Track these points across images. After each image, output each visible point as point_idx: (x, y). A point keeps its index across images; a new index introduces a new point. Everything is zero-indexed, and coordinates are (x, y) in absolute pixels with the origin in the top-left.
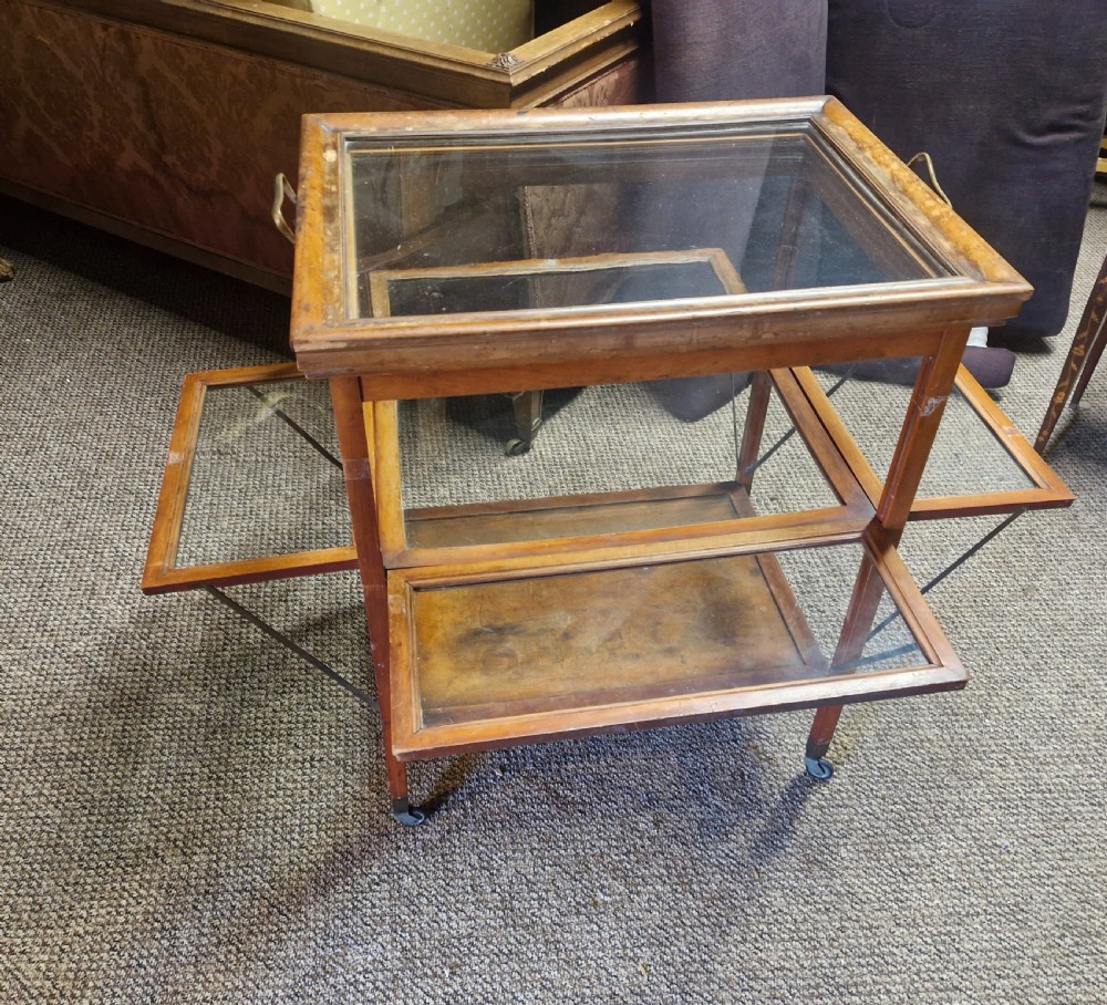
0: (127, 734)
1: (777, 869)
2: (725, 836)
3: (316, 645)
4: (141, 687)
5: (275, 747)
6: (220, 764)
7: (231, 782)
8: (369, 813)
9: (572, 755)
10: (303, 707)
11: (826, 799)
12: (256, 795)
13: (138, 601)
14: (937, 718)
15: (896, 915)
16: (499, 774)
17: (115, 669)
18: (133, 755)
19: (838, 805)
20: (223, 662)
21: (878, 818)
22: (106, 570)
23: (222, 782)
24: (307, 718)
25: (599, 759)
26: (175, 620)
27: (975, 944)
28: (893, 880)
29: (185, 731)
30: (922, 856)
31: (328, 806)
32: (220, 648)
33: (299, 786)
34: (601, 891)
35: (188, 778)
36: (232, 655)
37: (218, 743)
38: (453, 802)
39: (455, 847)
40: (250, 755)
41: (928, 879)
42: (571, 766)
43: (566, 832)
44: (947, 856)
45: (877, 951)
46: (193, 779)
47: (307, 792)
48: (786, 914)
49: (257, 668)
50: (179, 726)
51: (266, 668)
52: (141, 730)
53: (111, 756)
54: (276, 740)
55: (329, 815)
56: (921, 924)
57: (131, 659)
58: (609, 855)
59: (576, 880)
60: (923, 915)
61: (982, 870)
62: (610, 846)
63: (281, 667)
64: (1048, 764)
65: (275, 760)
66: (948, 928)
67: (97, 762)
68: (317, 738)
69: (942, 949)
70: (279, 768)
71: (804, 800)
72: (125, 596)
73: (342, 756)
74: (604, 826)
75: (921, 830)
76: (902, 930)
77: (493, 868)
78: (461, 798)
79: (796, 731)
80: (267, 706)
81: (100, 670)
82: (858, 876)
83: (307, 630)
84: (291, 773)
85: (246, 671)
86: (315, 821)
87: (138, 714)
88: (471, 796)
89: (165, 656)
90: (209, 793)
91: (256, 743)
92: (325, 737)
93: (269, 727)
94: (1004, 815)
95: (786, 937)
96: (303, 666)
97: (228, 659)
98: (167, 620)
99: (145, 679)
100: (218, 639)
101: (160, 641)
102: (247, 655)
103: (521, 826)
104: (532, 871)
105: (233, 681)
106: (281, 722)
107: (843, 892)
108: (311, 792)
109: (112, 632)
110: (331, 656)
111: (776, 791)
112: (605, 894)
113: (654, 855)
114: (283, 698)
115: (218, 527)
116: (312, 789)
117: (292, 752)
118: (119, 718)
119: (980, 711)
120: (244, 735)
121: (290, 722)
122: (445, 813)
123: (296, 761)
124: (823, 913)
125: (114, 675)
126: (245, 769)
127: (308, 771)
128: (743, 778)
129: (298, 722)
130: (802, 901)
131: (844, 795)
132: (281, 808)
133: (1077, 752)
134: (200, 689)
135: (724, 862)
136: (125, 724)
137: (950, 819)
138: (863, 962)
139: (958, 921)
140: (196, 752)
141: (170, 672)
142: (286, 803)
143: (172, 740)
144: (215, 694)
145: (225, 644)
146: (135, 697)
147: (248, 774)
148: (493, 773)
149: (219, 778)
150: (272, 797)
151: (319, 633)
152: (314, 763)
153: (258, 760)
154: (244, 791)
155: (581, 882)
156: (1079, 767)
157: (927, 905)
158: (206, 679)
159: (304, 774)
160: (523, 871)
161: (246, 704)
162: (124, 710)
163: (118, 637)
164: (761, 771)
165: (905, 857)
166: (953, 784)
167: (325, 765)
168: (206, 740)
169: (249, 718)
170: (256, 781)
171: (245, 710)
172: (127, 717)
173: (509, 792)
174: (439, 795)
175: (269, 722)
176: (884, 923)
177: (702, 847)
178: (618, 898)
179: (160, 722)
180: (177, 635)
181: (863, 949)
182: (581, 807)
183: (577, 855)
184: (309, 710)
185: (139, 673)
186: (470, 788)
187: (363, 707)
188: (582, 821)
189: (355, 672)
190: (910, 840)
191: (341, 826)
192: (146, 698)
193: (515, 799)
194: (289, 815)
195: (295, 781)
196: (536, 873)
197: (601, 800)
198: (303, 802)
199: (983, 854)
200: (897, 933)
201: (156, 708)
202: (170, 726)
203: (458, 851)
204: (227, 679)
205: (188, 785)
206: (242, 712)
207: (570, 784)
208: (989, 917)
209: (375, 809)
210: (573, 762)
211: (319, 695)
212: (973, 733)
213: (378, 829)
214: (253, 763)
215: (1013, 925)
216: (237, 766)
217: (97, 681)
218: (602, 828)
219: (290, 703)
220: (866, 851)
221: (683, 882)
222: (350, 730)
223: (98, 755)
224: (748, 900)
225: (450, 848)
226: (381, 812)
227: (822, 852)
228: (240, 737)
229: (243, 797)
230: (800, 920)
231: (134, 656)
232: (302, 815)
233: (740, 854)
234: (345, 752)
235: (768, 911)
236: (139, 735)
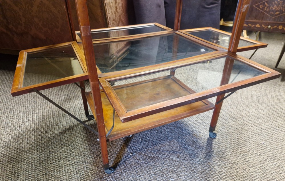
0: (14, 168)
1: (214, 161)
2: (197, 157)
3: (69, 134)
4: (17, 155)
5: (63, 162)
6: (46, 170)
7: (50, 174)
8: (96, 173)
9: (149, 146)
10: (69, 150)
11: (217, 142)
12: (59, 176)
13: (13, 133)
14: (232, 120)
15: (248, 165)
16: (131, 154)
17: (8, 151)
18: (16, 173)
19: (221, 143)
20: (42, 143)
21: (231, 144)
22: (3, 128)
23: (47, 175)
24: (70, 152)
25: (156, 145)
26: (25, 136)
27: (270, 167)
28: (243, 157)
29: (33, 163)
30: (246, 150)
31: (83, 174)
32: (40, 140)
33: (72, 171)
34: (170, 178)
35: (35, 176)
36: (44, 141)
37: (44, 165)
38: (120, 165)
39: (125, 176)
40: (55, 165)
41: (251, 155)
42: (150, 149)
43: (155, 165)
44: (252, 148)
45: (248, 175)
46: (38, 176)
47: (75, 172)
48: (221, 172)
49: (53, 143)
50: (31, 162)
51: (55, 143)
52: (18, 166)
53: (9, 175)
54: (62, 160)
55: (84, 177)
56: (255, 165)
57: (13, 148)
58: (169, 168)
59: (163, 177)
60: (254, 163)
61: (261, 150)
62: (168, 166)
63: (60, 141)
64: (261, 124)
65: (63, 165)
66: (262, 165)
67: (5, 178)
68: (75, 157)
69: (263, 170)
70: (65, 167)
71: (212, 144)
72: (9, 133)
73: (84, 160)
74: (165, 161)
75: (242, 144)
76: (251, 168)
77: (138, 179)
78: (122, 163)
79: (202, 129)
80: (58, 152)
81: (3, 153)
82: (234, 158)
83: (66, 131)
84: (69, 168)
85: (50, 144)
86: (80, 179)
87: (17, 162)
88: (125, 162)
89: (24, 145)
90: (43, 179)
91: (56, 162)
92: (77, 156)
93: (59, 157)
94: (258, 136)
95: (224, 177)
96: (67, 140)
97: (43, 142)
98: (23, 136)
99: (18, 152)
100: (39, 138)
101: (21, 142)
102: (49, 140)
103: (142, 166)
104: (149, 178)
105: (46, 148)
106: (63, 155)
107: (233, 163)
108: (76, 172)
109: (6, 142)
110: (74, 136)
111: (204, 143)
112: (172, 179)
113: (181, 165)
114: (62, 149)
115: (35, 113)
116: (77, 171)
117: (68, 162)
118: (11, 164)
119: (241, 117)
120: (52, 161)
121: (66, 155)
122: (119, 168)
123: (70, 164)
124: (230, 169)
125: (8, 153)
126: (54, 170)
127: (74, 166)
128: (195, 142)
129: (68, 154)
130: (224, 168)
131: (221, 140)
132: (68, 178)
133: (265, 120)
134: (36, 152)
135: (200, 163)
136: (13, 165)
137: (248, 140)
138: (246, 178)
139: (263, 163)
140: (37, 168)
141: (26, 149)
142: (69, 176)
143: (29, 167)
144: (41, 152)
145: (42, 139)
146: (15, 158)
147: (55, 171)
148: (129, 155)
149: (46, 174)
150: (64, 176)
151: (69, 131)
152: (75, 164)
153: (58, 167)
154: (55, 176)
155: (164, 177)
156: (268, 123)
157: (254, 161)
158: (37, 149)
159: (73, 167)
160: (147, 178)
161: (51, 153)
162: (12, 162)
163: (8, 143)
164: (198, 139)
165: (242, 151)
166: (244, 132)
167: (79, 163)
168: (40, 164)
169: (53, 156)
170: (58, 172)
171: (51, 154)
172: (13, 164)
173: (135, 158)
174: (116, 164)
175: (59, 156)
176: (246, 168)
177: (192, 160)
178: (176, 179)
179: (24, 163)
180: (26, 139)
181: (245, 175)
182: (156, 158)
183: (160, 170)
184: (71, 150)
185: (16, 151)
186: (124, 160)
187: (87, 146)
188: (158, 161)
189: (82, 138)
190: (241, 147)
191: (88, 179)
192: (19, 157)
193: (138, 160)
194: (71, 179)
195: (71, 170)
196: (150, 178)
197: (161, 155)
198: (74, 175)
199: (259, 146)
200: (251, 169)
201: (23, 159)
202: (28, 163)
203: (126, 177)
204: (44, 148)
205: (36, 178)
206: (50, 155)
207: (151, 153)
208: (269, 160)
209: (97, 172)
210: (150, 147)
211: (73, 146)
212: (242, 121)
213: (100, 177)
214: (56, 168)
215: (276, 160)
216: (51, 170)
217: (2, 156)
218: (164, 162)
219: (65, 150)
220: (233, 152)
221: (191, 170)
222: (84, 153)
223: (5, 176)
224: (210, 170)
225: (123, 177)
226: (99, 172)
227: (223, 155)
228: (51, 162)
229: (55, 178)
230: (226, 172)
231: (14, 147)
232: (75, 179)
233: (203, 160)
234: (85, 159)
235: (217, 172)
236: (18, 168)
